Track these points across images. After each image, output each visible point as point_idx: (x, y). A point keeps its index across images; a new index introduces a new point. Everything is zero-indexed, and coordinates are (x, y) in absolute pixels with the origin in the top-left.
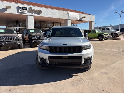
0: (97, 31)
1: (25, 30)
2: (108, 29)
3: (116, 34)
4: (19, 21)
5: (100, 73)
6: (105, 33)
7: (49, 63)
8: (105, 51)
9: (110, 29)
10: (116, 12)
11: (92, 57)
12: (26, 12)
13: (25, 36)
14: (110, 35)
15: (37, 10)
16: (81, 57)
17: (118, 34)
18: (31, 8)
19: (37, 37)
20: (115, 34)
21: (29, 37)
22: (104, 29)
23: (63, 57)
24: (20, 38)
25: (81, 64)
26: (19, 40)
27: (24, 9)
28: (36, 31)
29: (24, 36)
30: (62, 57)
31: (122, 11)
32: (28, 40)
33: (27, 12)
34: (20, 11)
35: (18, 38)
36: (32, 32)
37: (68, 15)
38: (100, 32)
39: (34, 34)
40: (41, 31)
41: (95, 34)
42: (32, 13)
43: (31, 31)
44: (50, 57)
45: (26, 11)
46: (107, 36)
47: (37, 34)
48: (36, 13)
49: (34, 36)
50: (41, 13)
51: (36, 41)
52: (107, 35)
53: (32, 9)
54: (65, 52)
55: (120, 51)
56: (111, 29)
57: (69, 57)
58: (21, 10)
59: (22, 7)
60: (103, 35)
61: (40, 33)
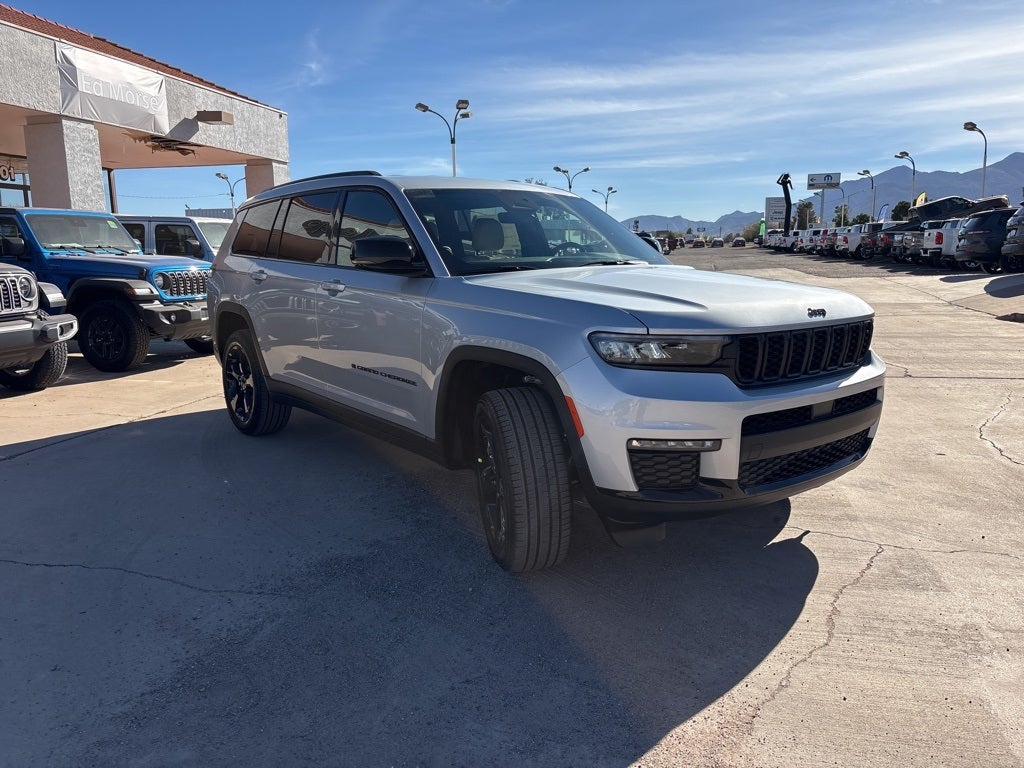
7: (736, 475)
10: (425, 108)
30: (810, 409)
31: (462, 104)
37: (68, 72)
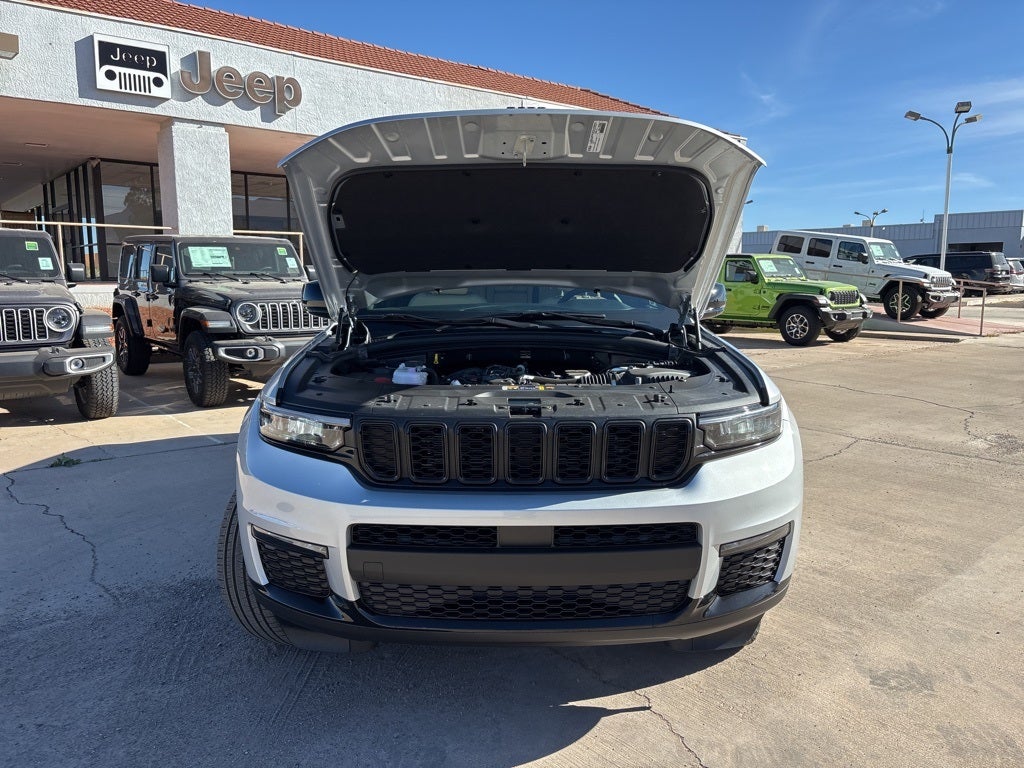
0: (767, 266)
1: (148, 251)
2: (856, 252)
3: (923, 291)
4: (97, 170)
5: (865, 682)
6: (831, 287)
7: (352, 596)
8: (857, 440)
9: (875, 248)
10: (916, 117)
11: (791, 524)
12: (156, 92)
13: (141, 301)
14: (870, 300)
15: (258, 78)
16: (683, 537)
17: (935, 291)
18: (204, 57)
19: (249, 314)
20: (915, 289)
21: (177, 312)
22: (826, 255)
23: (502, 539)
24: (97, 318)
25: (686, 602)
26: (78, 340)
27: (142, 66)
28: (247, 260)
29: (132, 303)
30: (491, 531)
31: (963, 107)
32: (171, 337)
33: (164, 92)
34: (103, 82)
35: (67, 318)
36: (210, 263)
38: (797, 278)
39: (224, 287)
40: (291, 263)
41: (749, 289)
42: (216, 99)
43: (200, 258)
44: (362, 537)
45: (158, 83)
46: (852, 311)
47: (255, 284)
48: (246, 104)
49: (226, 305)
50: (297, 101)
51: (241, 353)
52: (850, 298)
53: (215, 67)
54: (527, 483)
55: (980, 444)
56: (876, 251)
57: (570, 538)
58: (110, 75)
59: (125, 49)
60: (822, 300)
61: (281, 274)
